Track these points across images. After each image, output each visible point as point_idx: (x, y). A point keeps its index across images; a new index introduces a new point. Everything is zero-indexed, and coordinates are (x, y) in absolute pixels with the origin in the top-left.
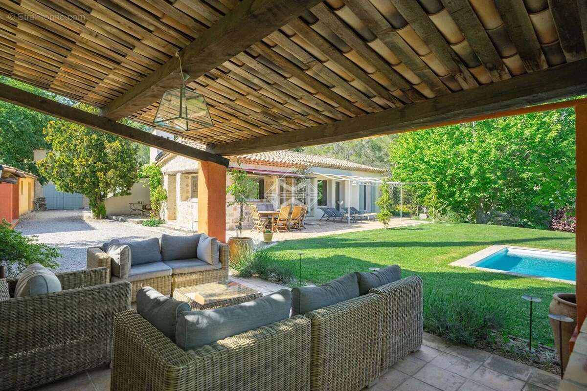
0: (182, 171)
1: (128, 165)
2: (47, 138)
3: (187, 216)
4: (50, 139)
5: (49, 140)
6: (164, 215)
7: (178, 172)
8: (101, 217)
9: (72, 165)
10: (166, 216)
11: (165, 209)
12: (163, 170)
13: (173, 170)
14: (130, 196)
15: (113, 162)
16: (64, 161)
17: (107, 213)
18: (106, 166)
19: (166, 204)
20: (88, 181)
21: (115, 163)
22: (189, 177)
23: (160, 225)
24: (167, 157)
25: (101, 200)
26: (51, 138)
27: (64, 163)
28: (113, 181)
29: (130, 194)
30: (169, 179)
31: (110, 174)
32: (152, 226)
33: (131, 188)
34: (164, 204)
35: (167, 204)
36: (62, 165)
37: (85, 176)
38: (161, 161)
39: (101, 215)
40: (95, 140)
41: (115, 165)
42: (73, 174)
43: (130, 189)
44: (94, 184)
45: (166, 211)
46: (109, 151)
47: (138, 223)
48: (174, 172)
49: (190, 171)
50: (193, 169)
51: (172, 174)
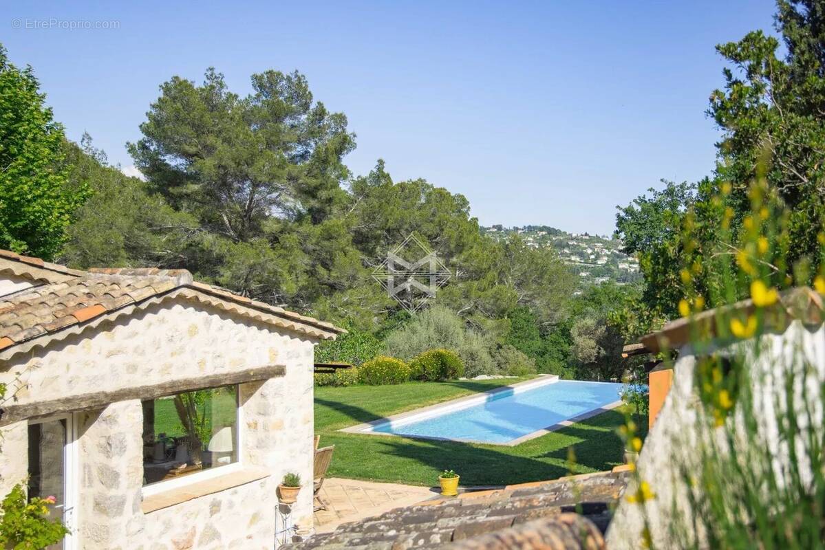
0: (147, 389)
7: (119, 396)
13: (80, 389)
48: (91, 397)
49: (195, 384)
50: (216, 376)
51: (70, 408)
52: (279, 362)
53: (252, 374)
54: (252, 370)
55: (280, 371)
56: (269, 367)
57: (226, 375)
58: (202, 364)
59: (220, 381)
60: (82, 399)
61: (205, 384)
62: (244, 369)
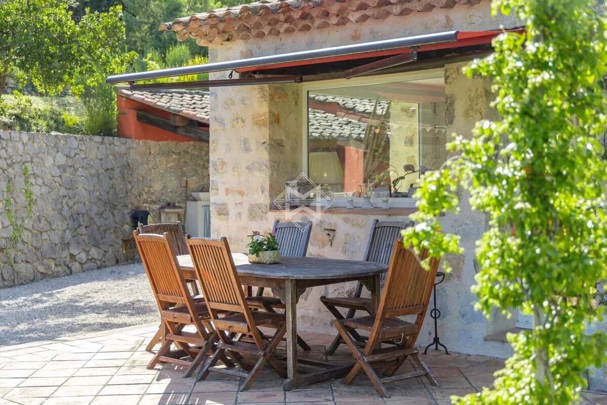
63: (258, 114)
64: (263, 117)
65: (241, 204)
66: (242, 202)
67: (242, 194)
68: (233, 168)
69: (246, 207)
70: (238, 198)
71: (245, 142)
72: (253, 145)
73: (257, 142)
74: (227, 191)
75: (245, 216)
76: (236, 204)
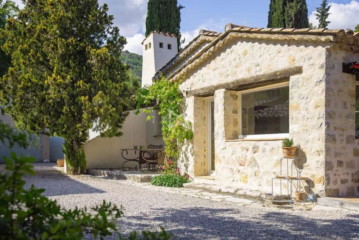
0: (227, 84)
1: (121, 86)
2: (6, 45)
3: (241, 168)
4: (9, 47)
5: (7, 48)
6: (186, 166)
7: (218, 87)
8: (79, 171)
9: (42, 86)
10: (191, 168)
11: (189, 155)
12: (183, 87)
13: (206, 85)
14: (121, 137)
15: (100, 81)
16: (30, 80)
17: (88, 165)
18: (90, 88)
19: (190, 147)
20: (66, 110)
21: (103, 81)
22: (237, 96)
23: (184, 185)
24: (193, 64)
25: (78, 144)
26: (11, 45)
27: (29, 84)
28: (102, 110)
29: (120, 134)
30: (195, 102)
31: (97, 99)
32: (171, 186)
33: (123, 125)
34: (186, 148)
35: (193, 148)
36: (28, 87)
37: (61, 103)
38: (182, 72)
39: (79, 168)
40: (73, 46)
41: (102, 85)
42: (43, 100)
43: (120, 127)
44: (73, 115)
45: (191, 159)
46: (94, 61)
47: (142, 180)
48: (209, 88)
49: (247, 81)
50: (257, 76)
51: (204, 92)
52: (297, 65)
53: (278, 74)
54: (278, 71)
55: (299, 71)
56: (290, 68)
57: (263, 75)
58: (249, 70)
59: (260, 79)
60: (207, 89)
61: (251, 81)
62: (273, 71)
63: (351, 90)
64: (353, 93)
65: (342, 135)
66: (343, 134)
67: (343, 130)
68: (339, 117)
69: (345, 137)
70: (341, 132)
71: (345, 104)
72: (348, 106)
73: (351, 105)
74: (335, 128)
75: (345, 142)
76: (340, 135)
